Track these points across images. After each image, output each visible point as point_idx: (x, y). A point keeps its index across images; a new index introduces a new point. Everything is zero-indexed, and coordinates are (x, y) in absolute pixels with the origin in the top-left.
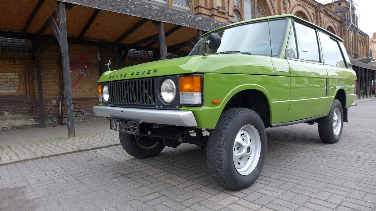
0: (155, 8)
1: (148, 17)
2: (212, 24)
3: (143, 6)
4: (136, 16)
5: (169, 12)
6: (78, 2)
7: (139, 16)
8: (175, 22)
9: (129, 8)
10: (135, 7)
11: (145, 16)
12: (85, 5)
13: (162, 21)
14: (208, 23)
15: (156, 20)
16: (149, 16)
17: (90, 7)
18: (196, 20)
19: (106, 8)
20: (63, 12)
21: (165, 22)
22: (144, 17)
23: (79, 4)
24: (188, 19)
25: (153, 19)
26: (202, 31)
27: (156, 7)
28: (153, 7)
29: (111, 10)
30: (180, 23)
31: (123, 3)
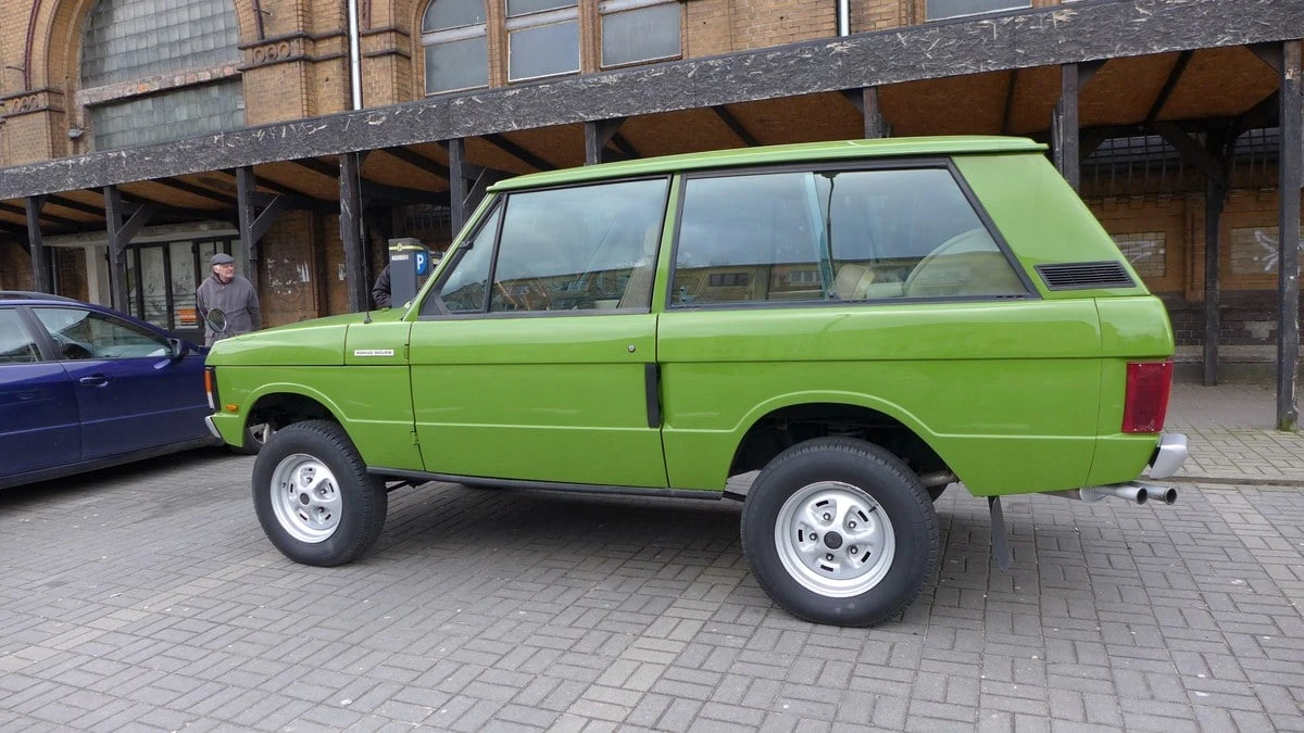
0: (839, 49)
1: (809, 87)
2: (1138, 15)
3: (792, 57)
4: (768, 97)
5: (900, 43)
6: (618, 112)
7: (779, 93)
8: (922, 70)
9: (746, 80)
10: (767, 71)
11: (802, 88)
12: (633, 114)
13: (865, 84)
14: (1118, 18)
15: (843, 88)
16: (815, 83)
17: (645, 112)
18: (1036, 33)
19: (681, 104)
20: (591, 144)
21: (880, 83)
22: (795, 93)
23: (620, 115)
24: (991, 41)
25: (829, 89)
26: (1075, 68)
27: (842, 45)
28: (832, 49)
29: (695, 104)
30: (946, 69)
31: (729, 72)
